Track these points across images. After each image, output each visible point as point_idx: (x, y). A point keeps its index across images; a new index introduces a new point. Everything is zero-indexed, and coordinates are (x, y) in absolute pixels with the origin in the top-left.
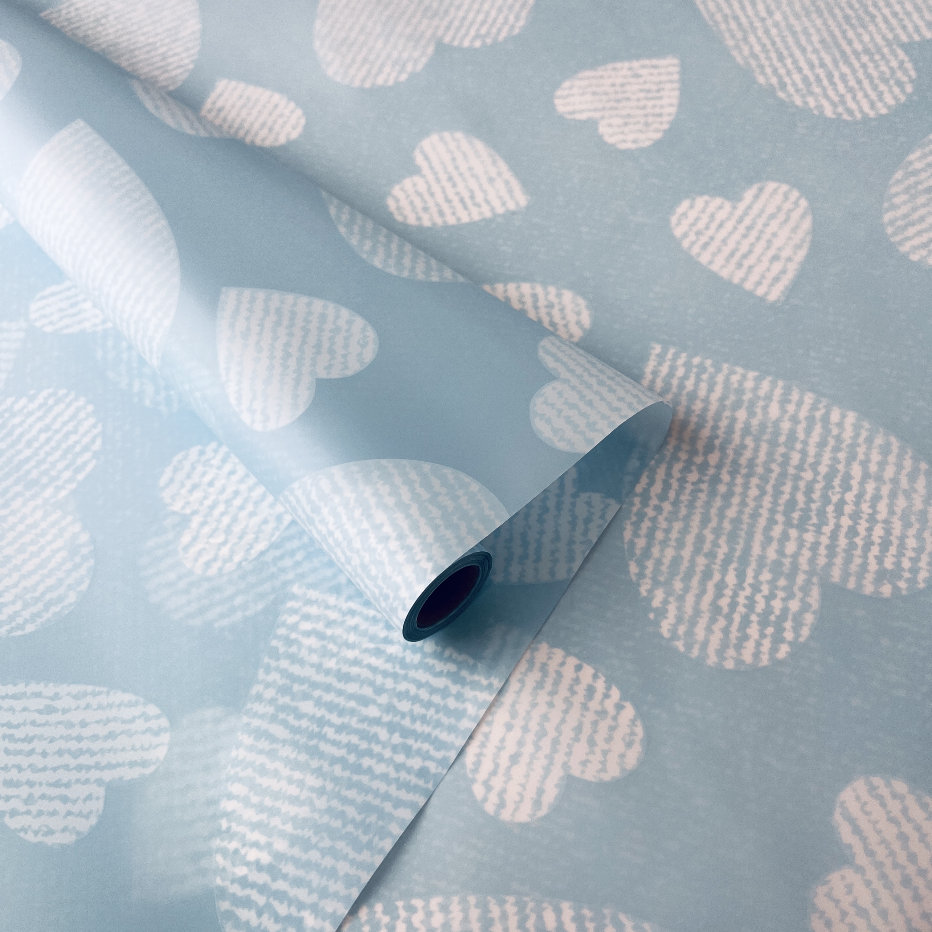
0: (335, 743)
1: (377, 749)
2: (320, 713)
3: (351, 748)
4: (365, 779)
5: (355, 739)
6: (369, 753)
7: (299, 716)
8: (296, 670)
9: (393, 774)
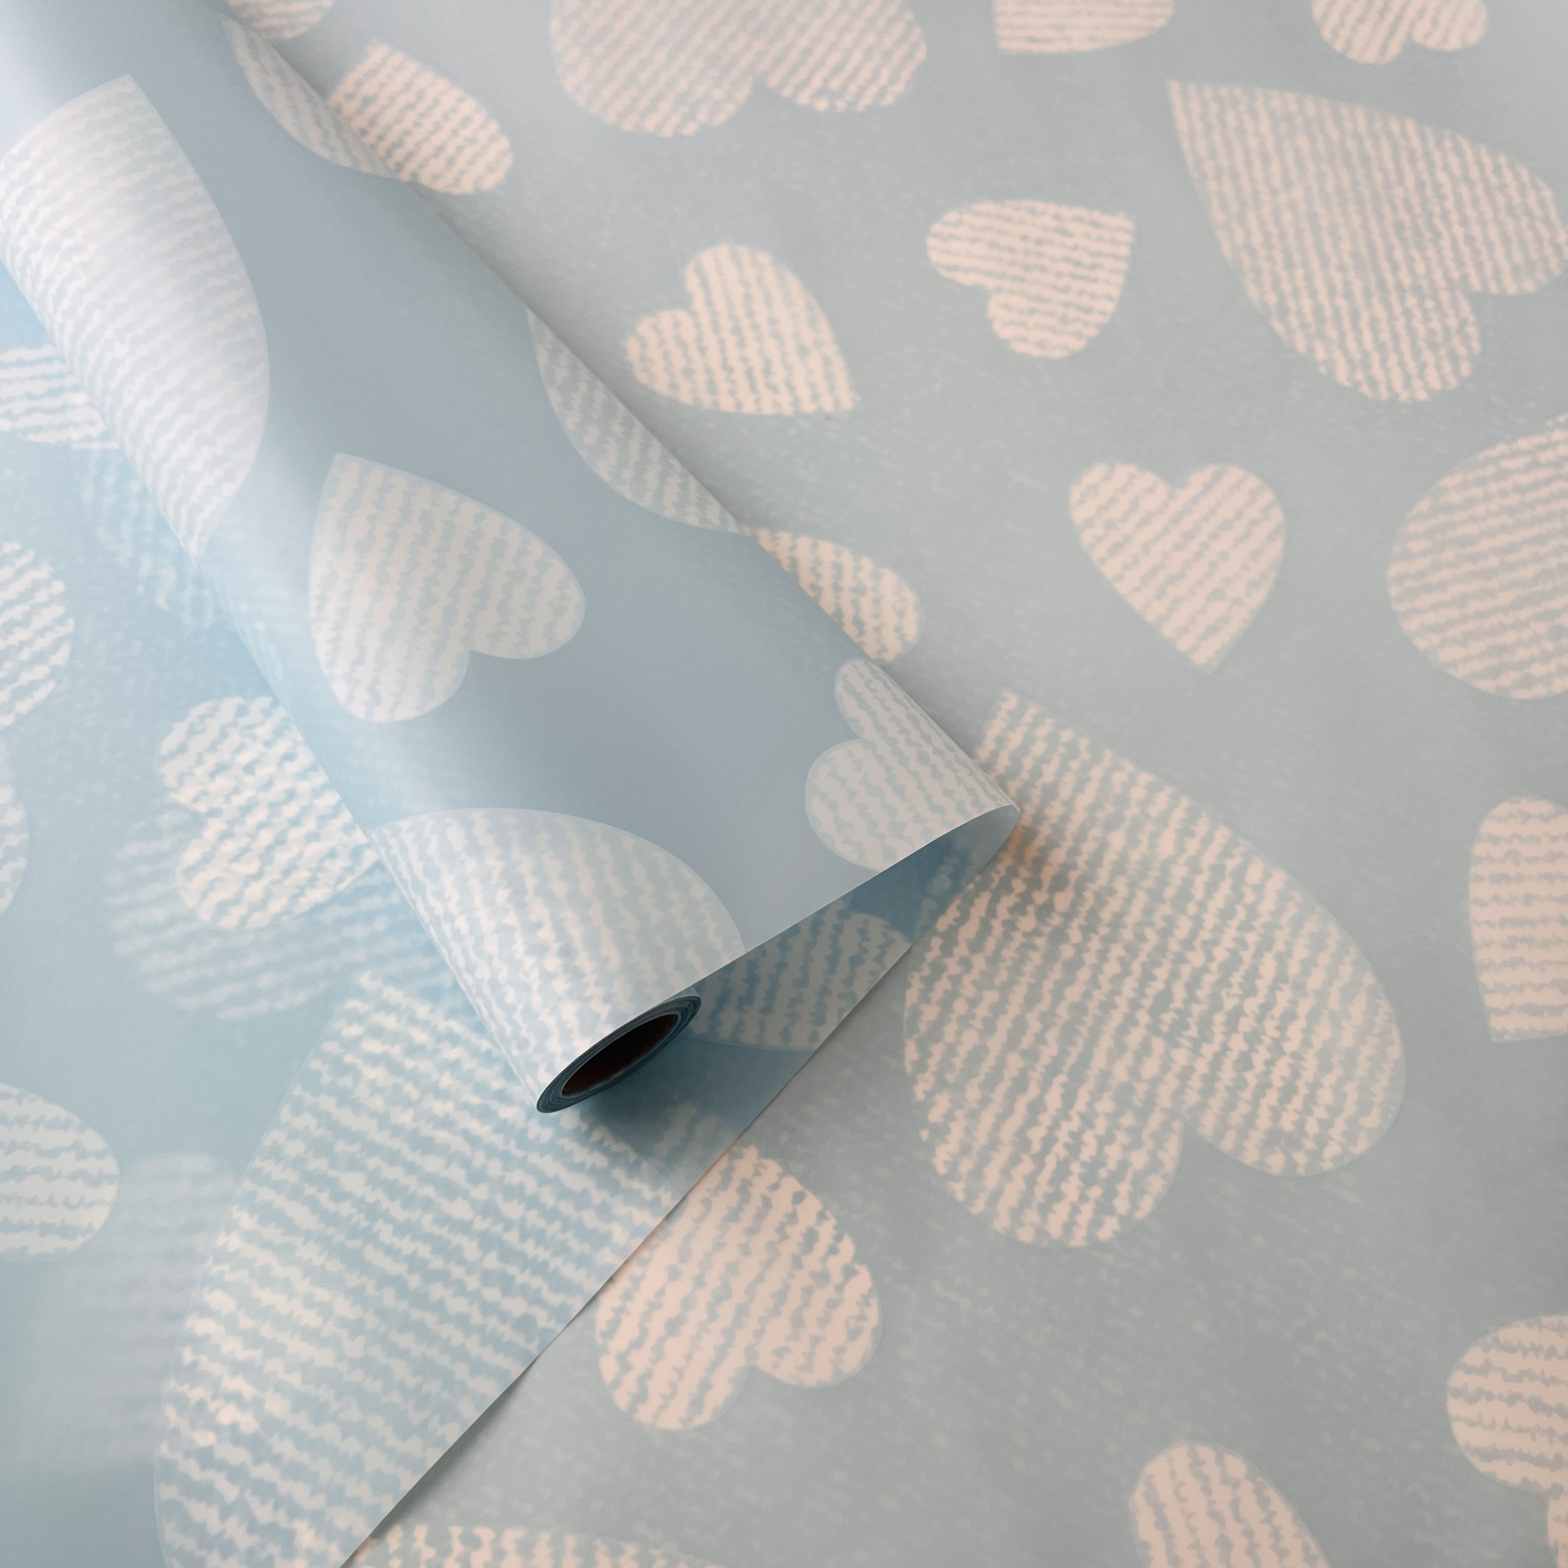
0: (390, 1251)
1: (457, 1272)
2: (372, 1196)
3: (414, 1262)
4: (431, 1319)
5: (424, 1250)
6: (443, 1277)
7: (339, 1196)
8: (345, 1116)
9: (476, 1317)
